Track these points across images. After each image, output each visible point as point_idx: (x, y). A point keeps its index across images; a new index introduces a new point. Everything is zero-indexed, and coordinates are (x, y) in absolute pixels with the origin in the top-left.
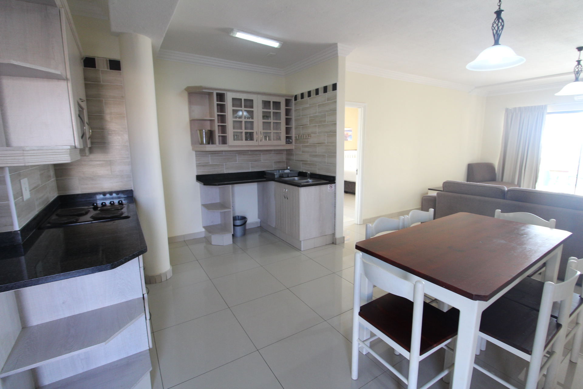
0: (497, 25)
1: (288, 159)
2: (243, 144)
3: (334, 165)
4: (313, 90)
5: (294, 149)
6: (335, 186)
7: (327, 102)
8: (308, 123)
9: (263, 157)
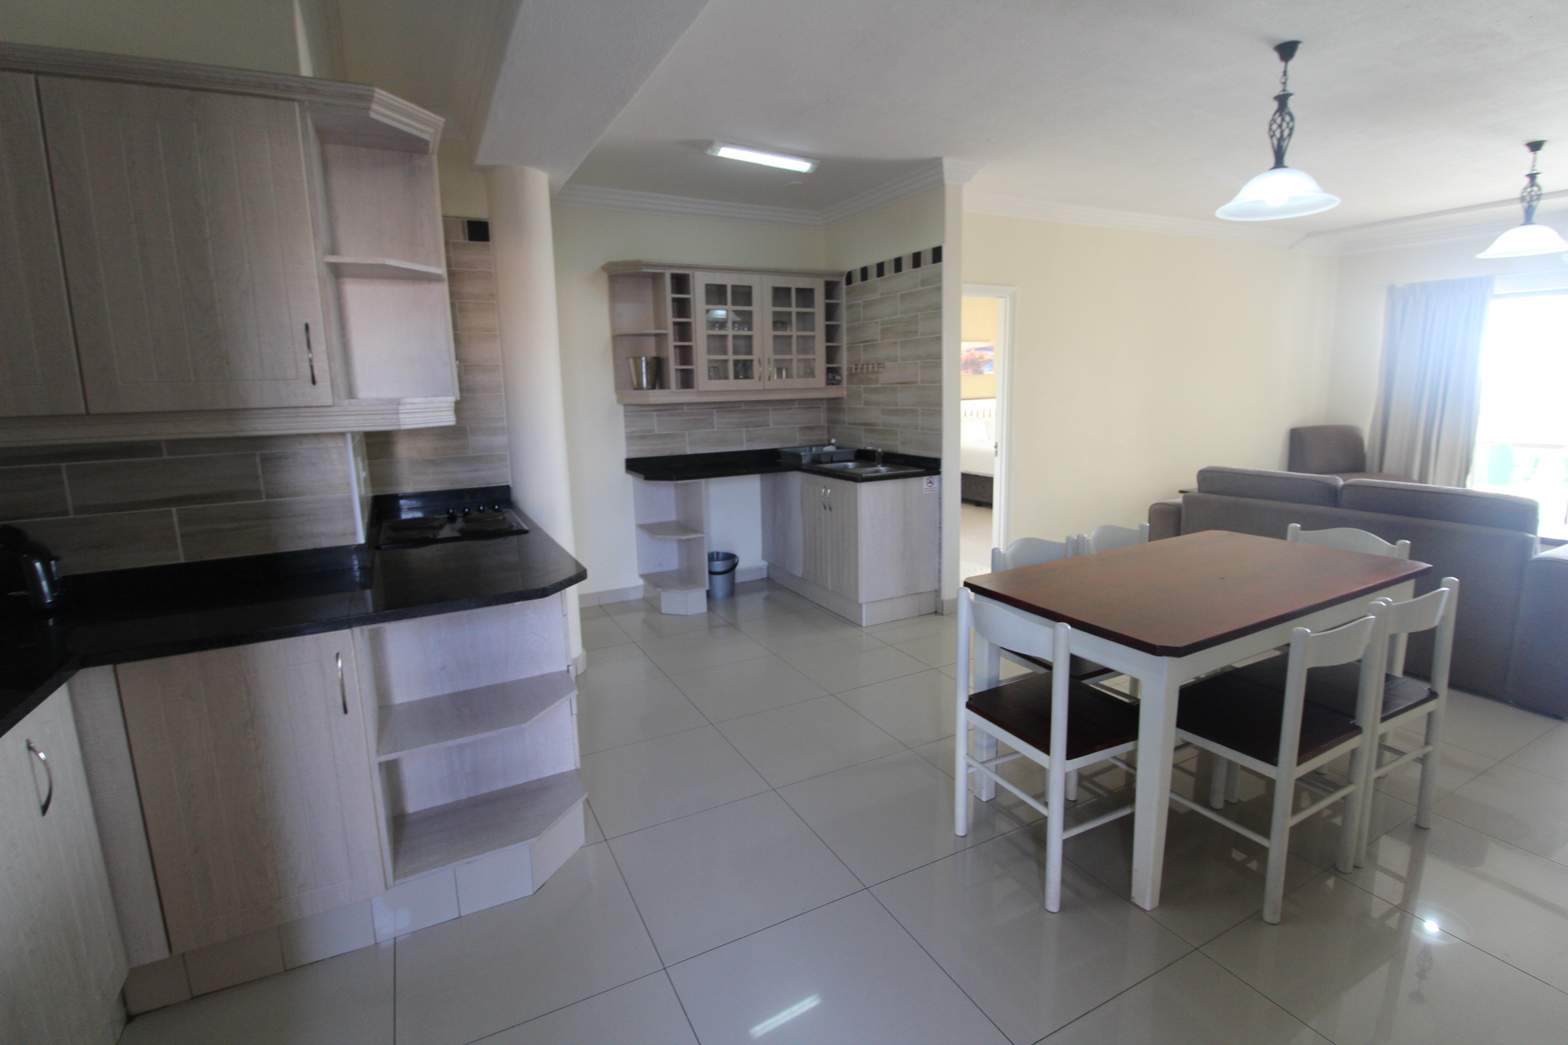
0: (1280, 126)
1: (832, 422)
2: (731, 388)
3: (937, 432)
4: (890, 261)
5: (845, 396)
6: (940, 481)
7: (920, 288)
8: (879, 337)
9: (773, 418)
